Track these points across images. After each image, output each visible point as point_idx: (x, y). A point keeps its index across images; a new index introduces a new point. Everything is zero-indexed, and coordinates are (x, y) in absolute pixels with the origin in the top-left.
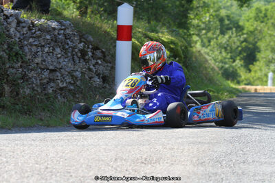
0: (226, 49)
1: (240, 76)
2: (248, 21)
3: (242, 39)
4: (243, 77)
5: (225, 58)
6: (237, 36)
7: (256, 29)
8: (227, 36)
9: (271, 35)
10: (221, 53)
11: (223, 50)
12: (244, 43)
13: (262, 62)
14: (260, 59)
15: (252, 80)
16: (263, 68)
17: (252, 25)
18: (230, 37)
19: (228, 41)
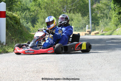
0: (24, 18)
1: (30, 29)
2: (32, 6)
3: (31, 14)
4: (31, 30)
5: (24, 22)
6: (29, 13)
7: (35, 10)
8: (24, 13)
9: (43, 12)
10: (22, 20)
11: (23, 19)
12: (32, 16)
13: (39, 23)
14: (39, 22)
15: (35, 30)
16: (40, 26)
17: (33, 8)
18: (26, 14)
19: (25, 15)
